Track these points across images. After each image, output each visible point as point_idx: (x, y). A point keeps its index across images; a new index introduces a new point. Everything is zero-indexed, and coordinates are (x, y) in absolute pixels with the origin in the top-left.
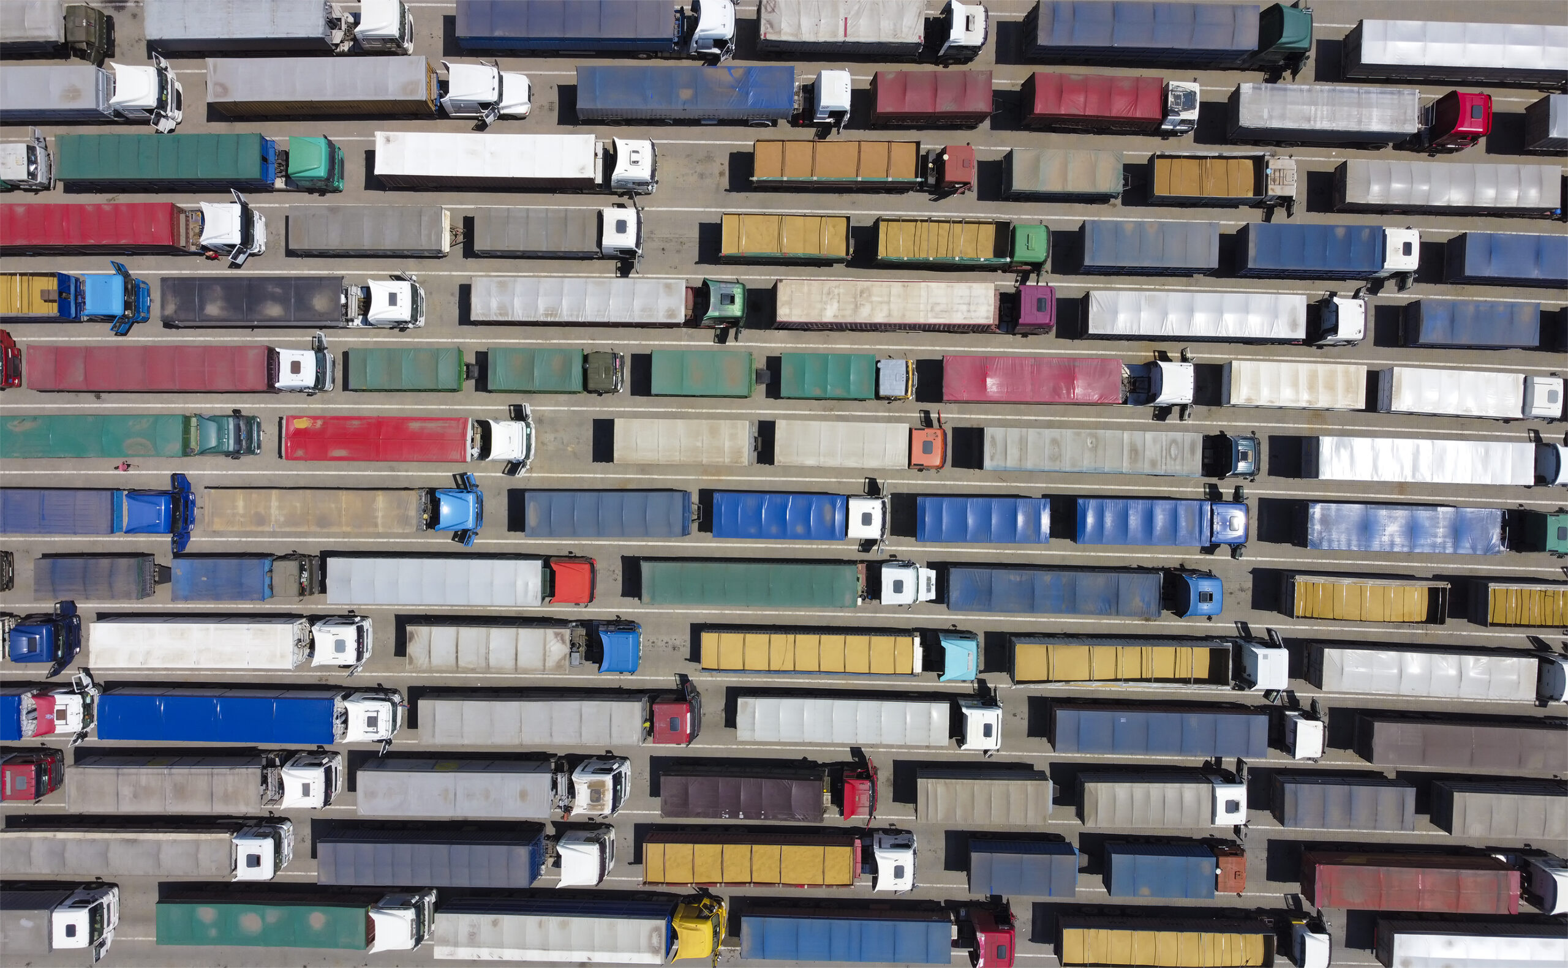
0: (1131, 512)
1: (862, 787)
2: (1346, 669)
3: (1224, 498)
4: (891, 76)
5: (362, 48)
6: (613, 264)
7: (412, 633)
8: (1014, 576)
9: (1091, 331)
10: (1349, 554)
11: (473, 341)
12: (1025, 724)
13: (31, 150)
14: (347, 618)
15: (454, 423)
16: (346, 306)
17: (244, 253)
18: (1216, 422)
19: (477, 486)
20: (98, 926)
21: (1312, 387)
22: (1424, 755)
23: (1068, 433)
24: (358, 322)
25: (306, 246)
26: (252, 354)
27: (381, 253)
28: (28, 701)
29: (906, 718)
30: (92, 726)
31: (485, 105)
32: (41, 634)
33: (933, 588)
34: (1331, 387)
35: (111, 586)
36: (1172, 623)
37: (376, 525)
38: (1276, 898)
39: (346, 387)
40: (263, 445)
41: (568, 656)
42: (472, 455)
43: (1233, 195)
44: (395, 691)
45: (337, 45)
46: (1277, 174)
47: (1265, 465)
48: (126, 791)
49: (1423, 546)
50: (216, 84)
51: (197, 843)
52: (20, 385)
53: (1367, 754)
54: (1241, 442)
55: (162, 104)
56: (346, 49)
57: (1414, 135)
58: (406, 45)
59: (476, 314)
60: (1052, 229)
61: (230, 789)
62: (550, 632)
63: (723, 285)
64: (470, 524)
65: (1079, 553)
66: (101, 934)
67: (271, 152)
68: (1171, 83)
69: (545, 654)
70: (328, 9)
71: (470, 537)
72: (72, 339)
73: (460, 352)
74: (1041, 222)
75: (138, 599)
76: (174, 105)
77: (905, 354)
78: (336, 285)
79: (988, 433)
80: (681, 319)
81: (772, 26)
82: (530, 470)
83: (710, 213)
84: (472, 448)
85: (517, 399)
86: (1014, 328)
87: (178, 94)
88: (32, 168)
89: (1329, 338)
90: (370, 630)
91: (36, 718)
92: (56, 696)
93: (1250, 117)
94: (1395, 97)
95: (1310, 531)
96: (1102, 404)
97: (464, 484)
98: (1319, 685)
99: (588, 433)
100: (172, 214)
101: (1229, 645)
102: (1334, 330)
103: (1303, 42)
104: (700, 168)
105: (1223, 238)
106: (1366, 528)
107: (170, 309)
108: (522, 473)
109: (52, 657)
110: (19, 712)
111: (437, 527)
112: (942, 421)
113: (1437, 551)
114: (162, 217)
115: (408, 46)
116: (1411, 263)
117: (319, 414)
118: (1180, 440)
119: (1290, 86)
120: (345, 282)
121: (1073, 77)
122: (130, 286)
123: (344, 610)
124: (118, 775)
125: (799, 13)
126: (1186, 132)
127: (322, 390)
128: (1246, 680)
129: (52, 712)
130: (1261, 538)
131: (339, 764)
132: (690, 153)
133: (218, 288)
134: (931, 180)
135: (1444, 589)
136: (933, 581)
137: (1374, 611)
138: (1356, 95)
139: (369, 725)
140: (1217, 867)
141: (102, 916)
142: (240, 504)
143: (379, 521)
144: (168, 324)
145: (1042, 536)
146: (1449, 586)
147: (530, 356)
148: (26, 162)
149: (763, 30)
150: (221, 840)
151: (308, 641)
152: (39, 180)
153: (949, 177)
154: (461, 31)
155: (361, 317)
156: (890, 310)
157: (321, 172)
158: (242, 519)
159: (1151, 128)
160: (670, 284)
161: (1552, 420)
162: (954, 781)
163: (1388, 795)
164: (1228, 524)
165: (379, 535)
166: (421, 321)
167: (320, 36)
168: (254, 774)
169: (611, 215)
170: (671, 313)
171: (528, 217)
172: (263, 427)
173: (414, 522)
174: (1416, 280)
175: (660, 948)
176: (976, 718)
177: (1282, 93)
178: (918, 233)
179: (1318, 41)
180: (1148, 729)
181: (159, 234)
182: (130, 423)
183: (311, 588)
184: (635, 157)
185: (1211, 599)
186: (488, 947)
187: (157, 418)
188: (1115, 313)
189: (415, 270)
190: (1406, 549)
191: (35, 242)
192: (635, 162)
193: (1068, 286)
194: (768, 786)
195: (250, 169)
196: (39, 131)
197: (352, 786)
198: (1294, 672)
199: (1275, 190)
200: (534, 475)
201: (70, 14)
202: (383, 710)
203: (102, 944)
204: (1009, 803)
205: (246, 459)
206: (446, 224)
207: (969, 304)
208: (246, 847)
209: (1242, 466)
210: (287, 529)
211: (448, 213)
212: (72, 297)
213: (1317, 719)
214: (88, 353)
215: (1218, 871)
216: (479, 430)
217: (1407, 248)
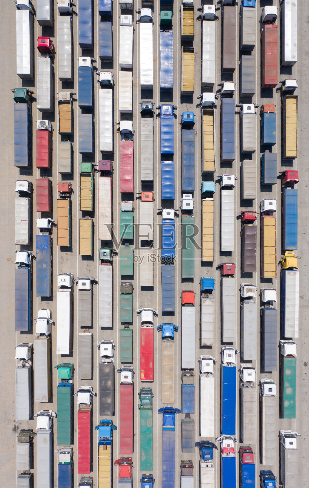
0: (164, 138)
1: (247, 215)
2: (208, 76)
3: (160, 112)
4: (38, 207)
5: (31, 358)
6: (94, 286)
7: (204, 344)
8: (184, 171)
9: (112, 150)
10: (175, 76)
11: (118, 326)
12: (228, 169)
13: (61, 453)
14: (200, 362)
15: (142, 332)
16: (108, 363)
17: (92, 392)
18: (137, 114)
19: (161, 325)
20: (291, 436)
21: (126, 87)
22: (232, 53)
23: (142, 156)
24: (112, 359)
25: (90, 374)
26: (122, 390)
27: (92, 352)
28: (224, 455)
29: (226, 202)
30: (232, 437)
31: (48, 322)
32: (204, 451)
33: (189, 195)
34: (126, 81)
35: (190, 431)
36: (197, 126)
37: (172, 354)
38: (277, 95)
39: (132, 363)
40: (149, 387)
41: (210, 299)
42: (152, 327)
43: (70, 110)
44: (222, 349)
45: (30, 365)
46: (63, 98)
47: (150, 100)
48: (250, 426)
49: (171, 55)
50: (42, 399)
51: (266, 406)
52: (131, 458)
53: (233, 70)
54: (143, 107)
55: (48, 415)
56: (31, 362)
57: (51, 59)
58: (30, 345)
59: (110, 325)
60: (82, 162)
61: (250, 396)
62: (203, 304)
63: (101, 255)
64: (172, 327)
65: (177, 154)
66: (293, 435)
67: (62, 384)
68: (37, 128)
69: (209, 306)
70: (19, 367)
71: (176, 327)
72: (117, 442)
73: (121, 330)
74: (80, 165)
75: (194, 423)
76: (48, 412)
77: (120, 204)
78: (102, 365)
79: (143, 179)
80: (111, 267)
81: (23, 242)
82: (156, 309)
83: (78, 258)
84: (149, 326)
85: (135, 313)
86: (111, 173)
87: (44, 411)
88: (66, 453)
89: (111, 82)
90: (204, 356)
91: (230, 453)
92: (223, 447)
93: (47, 106)
94: (40, 64)
95: (168, 87)
96: (133, 147)
97: (160, 328)
98: (213, 84)
99: (145, 292)
100: (81, 412)
101: (203, 110)
102: (109, 81)
103: (24, 91)
104: (65, 260)
105: (83, 113)
106: (167, 71)
107: (109, 413)
108: (157, 312)
109: (211, 448)
110: (227, 458)
111: (173, 337)
112: (139, 192)
113: (173, 50)
114: (82, 415)
115: (30, 344)
116: (89, 59)
117: (140, 371)
118: (143, 124)
119: (38, 94)
120: (101, 363)
121: (37, 156)
122: (102, 425)
123: (198, 363)
124: (245, 429)
125: (20, 234)
126: (51, 124)
127: (133, 370)
128: (213, 105)
129: (228, 448)
130: (171, 101)
131: (243, 365)
132: (61, 263)
133: (103, 399)
134: (68, 195)
135: (184, 48)
136: (186, 195)
137: (191, 68)
138: (40, 75)
139: (231, 356)
140: (267, 112)
141: (288, 435)
142: (166, 393)
143: (171, 353)
144: (114, 414)
145: (172, 163)
146: (183, 47)
147: (122, 310)
148: (65, 454)
149: (25, 244)
150: (265, 400)
151: (207, 374)
152: (70, 451)
153: (67, 190)
154: (26, 329)
155: (111, 358)
156: (107, 207)
157: (69, 369)
158: (171, 393)
159: (51, 133)
160: (100, 270)
161: (133, 18)
162: (244, 188)
163: (244, 64)
164: (167, 110)
165: (175, 353)
166: (112, 341)
167: (28, 370)
168: (245, 390)
169: (80, 286)
170: (109, 269)
171: (81, 311)
172: (144, 387)
173: (171, 343)
174: (93, 57)
175: (294, 272)
176: (225, 182)
177: (40, 97)
178: (84, 199)
179: (23, 86)
180: (227, 133)
181: (87, 416)
182: (143, 425)
183: (191, 373)
184: (63, 280)
185: (189, 115)
186: (295, 322)
187: (141, 417)
188: (106, 143)
189: (96, 343)
190: (173, 59)
191: (89, 452)
192: (65, 280)
193: (98, 157)
194: (247, 242)
195: (68, 390)
196: (55, 451)
197: (250, 361)
198: (210, 90)
199: (68, 98)
200: (157, 308)
201: (21, 441)
202: (226, 352)
203: (296, 435)
204: (250, 172)
205: (153, 392)
206: (83, 334)
207: (105, 184)
208: (266, 392)
209: (150, 107)
210: (174, 380)
211: (80, 333)
212: (105, 442)
213: (223, 84)
214: (122, 437)
215: (268, 112)
216: (144, 324)
217: (84, 60)
